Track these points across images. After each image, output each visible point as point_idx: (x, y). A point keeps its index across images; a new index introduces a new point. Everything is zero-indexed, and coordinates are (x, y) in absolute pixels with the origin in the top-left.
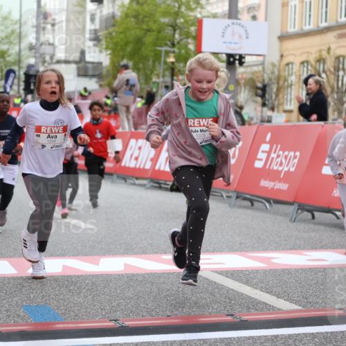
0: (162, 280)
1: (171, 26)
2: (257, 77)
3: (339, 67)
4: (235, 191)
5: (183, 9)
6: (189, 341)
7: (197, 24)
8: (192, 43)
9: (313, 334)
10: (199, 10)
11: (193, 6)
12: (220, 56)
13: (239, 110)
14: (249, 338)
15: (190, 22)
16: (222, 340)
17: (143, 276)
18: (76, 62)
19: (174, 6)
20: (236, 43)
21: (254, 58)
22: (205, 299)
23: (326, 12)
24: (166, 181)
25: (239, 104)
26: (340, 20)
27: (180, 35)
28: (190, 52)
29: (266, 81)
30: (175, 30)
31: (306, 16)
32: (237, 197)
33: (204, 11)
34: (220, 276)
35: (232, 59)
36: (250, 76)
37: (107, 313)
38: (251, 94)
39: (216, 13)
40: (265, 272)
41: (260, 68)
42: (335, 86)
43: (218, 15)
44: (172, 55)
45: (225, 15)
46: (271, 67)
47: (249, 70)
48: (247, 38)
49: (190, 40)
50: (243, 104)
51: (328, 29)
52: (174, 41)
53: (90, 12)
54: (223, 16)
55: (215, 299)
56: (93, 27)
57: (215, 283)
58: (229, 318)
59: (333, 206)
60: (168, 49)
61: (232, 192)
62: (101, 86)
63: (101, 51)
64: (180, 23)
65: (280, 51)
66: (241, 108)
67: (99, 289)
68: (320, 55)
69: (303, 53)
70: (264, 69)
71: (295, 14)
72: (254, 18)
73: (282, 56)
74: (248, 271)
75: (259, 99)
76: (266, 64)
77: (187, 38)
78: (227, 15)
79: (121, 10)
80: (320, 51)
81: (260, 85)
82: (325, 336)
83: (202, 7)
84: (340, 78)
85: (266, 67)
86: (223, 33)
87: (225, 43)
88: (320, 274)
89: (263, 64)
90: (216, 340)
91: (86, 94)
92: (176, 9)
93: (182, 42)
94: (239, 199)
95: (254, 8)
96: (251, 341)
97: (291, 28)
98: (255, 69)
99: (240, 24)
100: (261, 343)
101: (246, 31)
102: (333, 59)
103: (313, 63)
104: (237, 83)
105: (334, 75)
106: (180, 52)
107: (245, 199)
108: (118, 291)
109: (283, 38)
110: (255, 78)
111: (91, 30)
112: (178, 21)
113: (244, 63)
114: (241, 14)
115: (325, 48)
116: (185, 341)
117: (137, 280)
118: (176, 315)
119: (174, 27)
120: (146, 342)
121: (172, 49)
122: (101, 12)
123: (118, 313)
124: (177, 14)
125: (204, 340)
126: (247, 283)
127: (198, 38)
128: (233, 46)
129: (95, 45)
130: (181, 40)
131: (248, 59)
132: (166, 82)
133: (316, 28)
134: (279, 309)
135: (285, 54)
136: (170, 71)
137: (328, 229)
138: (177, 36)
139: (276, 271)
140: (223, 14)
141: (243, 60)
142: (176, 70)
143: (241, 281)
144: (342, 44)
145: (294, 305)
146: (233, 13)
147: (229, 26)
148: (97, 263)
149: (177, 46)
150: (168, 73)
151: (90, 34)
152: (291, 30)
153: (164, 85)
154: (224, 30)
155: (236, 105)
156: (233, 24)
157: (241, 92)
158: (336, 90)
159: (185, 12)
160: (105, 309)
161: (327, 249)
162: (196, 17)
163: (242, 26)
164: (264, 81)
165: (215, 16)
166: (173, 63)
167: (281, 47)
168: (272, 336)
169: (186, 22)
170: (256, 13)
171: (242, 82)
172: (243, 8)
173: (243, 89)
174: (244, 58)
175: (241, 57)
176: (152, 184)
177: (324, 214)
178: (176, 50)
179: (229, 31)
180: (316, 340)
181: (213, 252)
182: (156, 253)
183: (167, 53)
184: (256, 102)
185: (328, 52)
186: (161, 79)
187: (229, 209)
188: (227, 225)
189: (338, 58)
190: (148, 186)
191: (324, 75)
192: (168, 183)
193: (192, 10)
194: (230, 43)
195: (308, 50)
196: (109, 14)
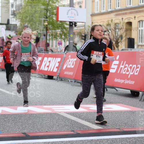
0: (44, 116)
1: (46, 10)
2: (82, 31)
3: (116, 28)
4: (74, 79)
5: (51, 2)
6: (55, 142)
7: (57, 9)
8: (55, 17)
9: (107, 139)
10: (57, 3)
11: (55, 2)
12: (67, 22)
13: (75, 45)
14: (81, 141)
15: (54, 8)
16: (69, 142)
17: (36, 114)
18: (6, 24)
19: (47, 1)
20: (73, 17)
21: (81, 24)
22: (62, 124)
23: (110, 5)
24: (45, 75)
25: (75, 43)
26: (116, 8)
27: (50, 13)
28: (54, 21)
29: (86, 33)
30: (47, 11)
31: (102, 6)
32: (75, 82)
33: (60, 3)
34: (68, 115)
35: (71, 24)
36: (79, 31)
37: (21, 130)
38: (80, 38)
39: (65, 5)
40: (87, 113)
41: (83, 28)
42: (115, 36)
43: (66, 5)
44: (46, 22)
45: (68, 5)
46: (88, 27)
47: (79, 28)
48: (78, 15)
49: (54, 16)
50: (77, 43)
51: (111, 12)
52: (47, 16)
53: (11, 3)
54: (68, 6)
55: (66, 124)
56: (13, 10)
57: (66, 118)
58: (72, 132)
59: (115, 86)
60: (45, 19)
61: (73, 79)
62: (16, 34)
63: (16, 20)
64: (50, 8)
65: (92, 21)
66: (76, 44)
67: (17, 120)
68: (108, 23)
69: (101, 22)
70: (85, 28)
71: (97, 5)
72: (80, 7)
73: (92, 23)
74: (80, 112)
75: (83, 41)
76: (86, 26)
77: (53, 15)
78: (69, 6)
79: (24, 2)
80: (108, 21)
81: (83, 35)
82: (112, 140)
83: (59, 2)
84: (117, 32)
85: (86, 27)
86: (68, 13)
87: (68, 17)
88: (110, 114)
89: (84, 26)
90: (67, 142)
91: (10, 38)
92: (48, 3)
93: (50, 17)
94: (76, 82)
95: (80, 2)
96: (81, 142)
97: (96, 11)
98: (81, 28)
99: (74, 9)
100: (86, 143)
101: (77, 12)
102: (114, 24)
103: (105, 26)
104: (74, 34)
105: (114, 31)
106: (50, 21)
107: (78, 82)
108: (25, 121)
109: (93, 15)
110: (81, 32)
111: (12, 11)
112: (48, 8)
113: (76, 25)
114: (75, 5)
115: (110, 20)
116: (54, 142)
117: (33, 116)
118: (50, 131)
119: (47, 10)
120: (37, 143)
121: (46, 19)
122: (16, 3)
123: (25, 130)
124: (48, 5)
125: (62, 141)
126: (80, 118)
127: (57, 15)
128: (72, 18)
129: (14, 17)
130: (50, 15)
131: (78, 24)
132: (44, 33)
133: (106, 11)
134: (93, 129)
135: (94, 22)
136: (46, 28)
137: (113, 95)
138: (48, 14)
139: (92, 112)
140: (67, 5)
141: (76, 24)
142: (48, 28)
143: (77, 117)
144: (118, 18)
145: (99, 127)
146: (71, 5)
147: (70, 10)
148: (16, 109)
149: (48, 18)
150: (45, 29)
151: (12, 12)
152: (96, 12)
153: (43, 34)
154: (68, 11)
155: (74, 43)
156: (72, 9)
157: (75, 37)
158: (115, 37)
159: (52, 4)
160: (20, 129)
161: (112, 103)
162: (56, 6)
163: (75, 10)
164: (85, 33)
165: (64, 6)
166: (47, 25)
167: (92, 19)
168: (90, 140)
169: (52, 8)
170: (81, 5)
171: (76, 33)
172: (75, 3)
173: (76, 36)
174: (76, 23)
175: (75, 23)
176: (39, 76)
177: (111, 89)
178: (48, 20)
179: (70, 12)
180: (109, 141)
181: (65, 105)
182: (41, 105)
183: (44, 21)
184: (82, 42)
185: (112, 22)
186: (42, 32)
187: (72, 86)
188: (71, 93)
189: (116, 24)
190: (37, 76)
191: (110, 31)
192: (46, 75)
193: (54, 3)
194: (71, 17)
195: (103, 20)
196: (19, 4)
